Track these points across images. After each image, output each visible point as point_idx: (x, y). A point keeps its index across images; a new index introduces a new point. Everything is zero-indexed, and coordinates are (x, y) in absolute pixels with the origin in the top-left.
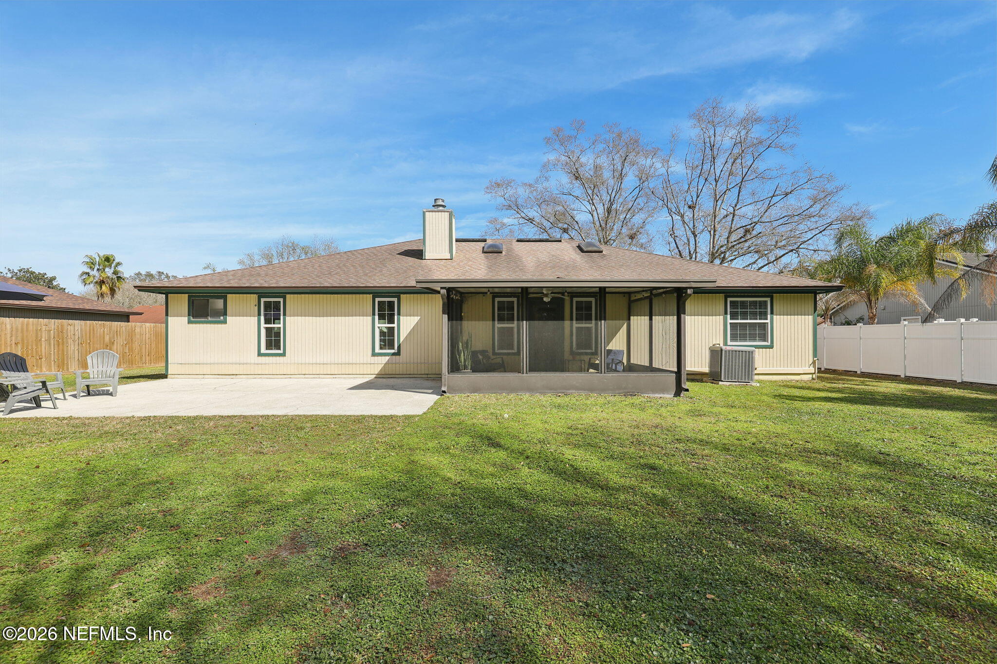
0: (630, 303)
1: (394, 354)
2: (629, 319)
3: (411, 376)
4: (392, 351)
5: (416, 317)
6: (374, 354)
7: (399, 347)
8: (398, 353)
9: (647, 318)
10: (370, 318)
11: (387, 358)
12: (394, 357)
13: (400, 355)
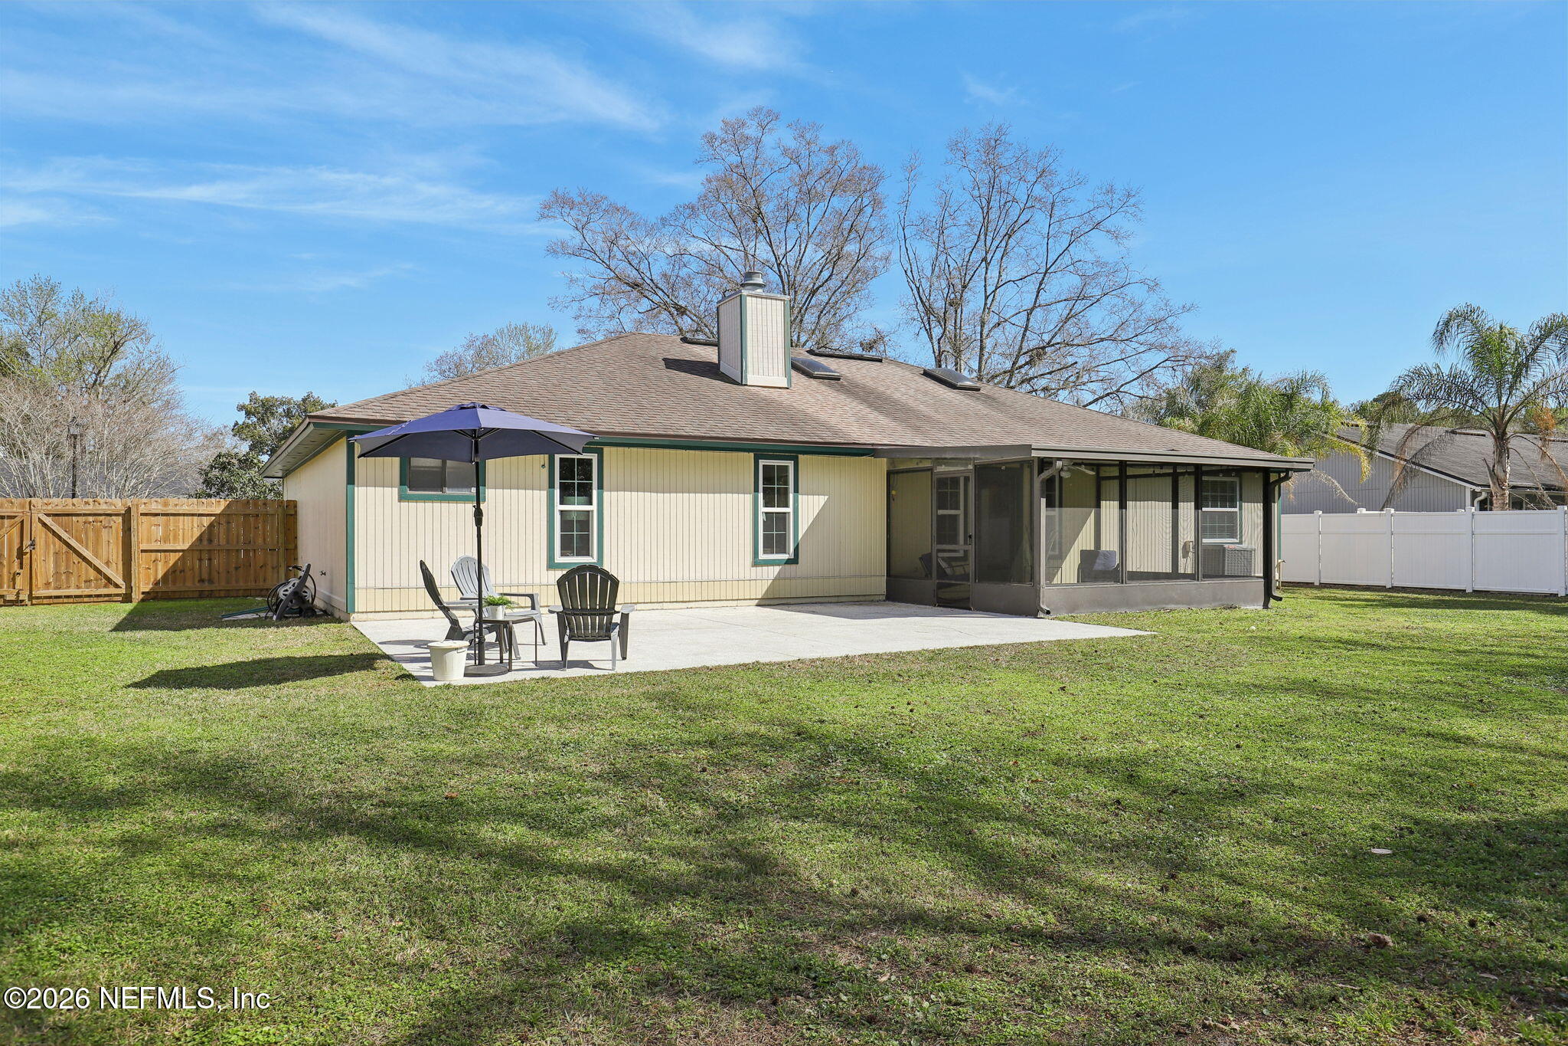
0: (1099, 480)
1: (789, 562)
2: (1098, 506)
3: (814, 600)
4: (785, 557)
5: (821, 497)
6: (757, 563)
7: (796, 550)
8: (794, 561)
9: (1169, 504)
10: (749, 498)
11: (777, 569)
12: (788, 566)
13: (797, 563)
